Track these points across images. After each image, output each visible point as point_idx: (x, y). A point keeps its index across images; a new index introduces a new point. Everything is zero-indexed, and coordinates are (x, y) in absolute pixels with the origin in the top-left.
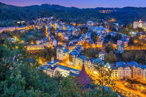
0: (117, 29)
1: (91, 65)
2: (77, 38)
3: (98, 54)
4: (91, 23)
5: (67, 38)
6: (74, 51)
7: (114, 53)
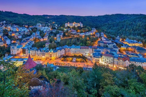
1: (40, 53)
2: (30, 36)
3: (45, 44)
4: (39, 25)
5: (20, 37)
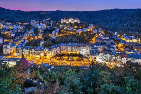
0: (52, 24)
1: (34, 51)
2: (23, 33)
3: (39, 43)
4: (34, 22)
5: (13, 35)
6: (21, 44)
7: (50, 40)
